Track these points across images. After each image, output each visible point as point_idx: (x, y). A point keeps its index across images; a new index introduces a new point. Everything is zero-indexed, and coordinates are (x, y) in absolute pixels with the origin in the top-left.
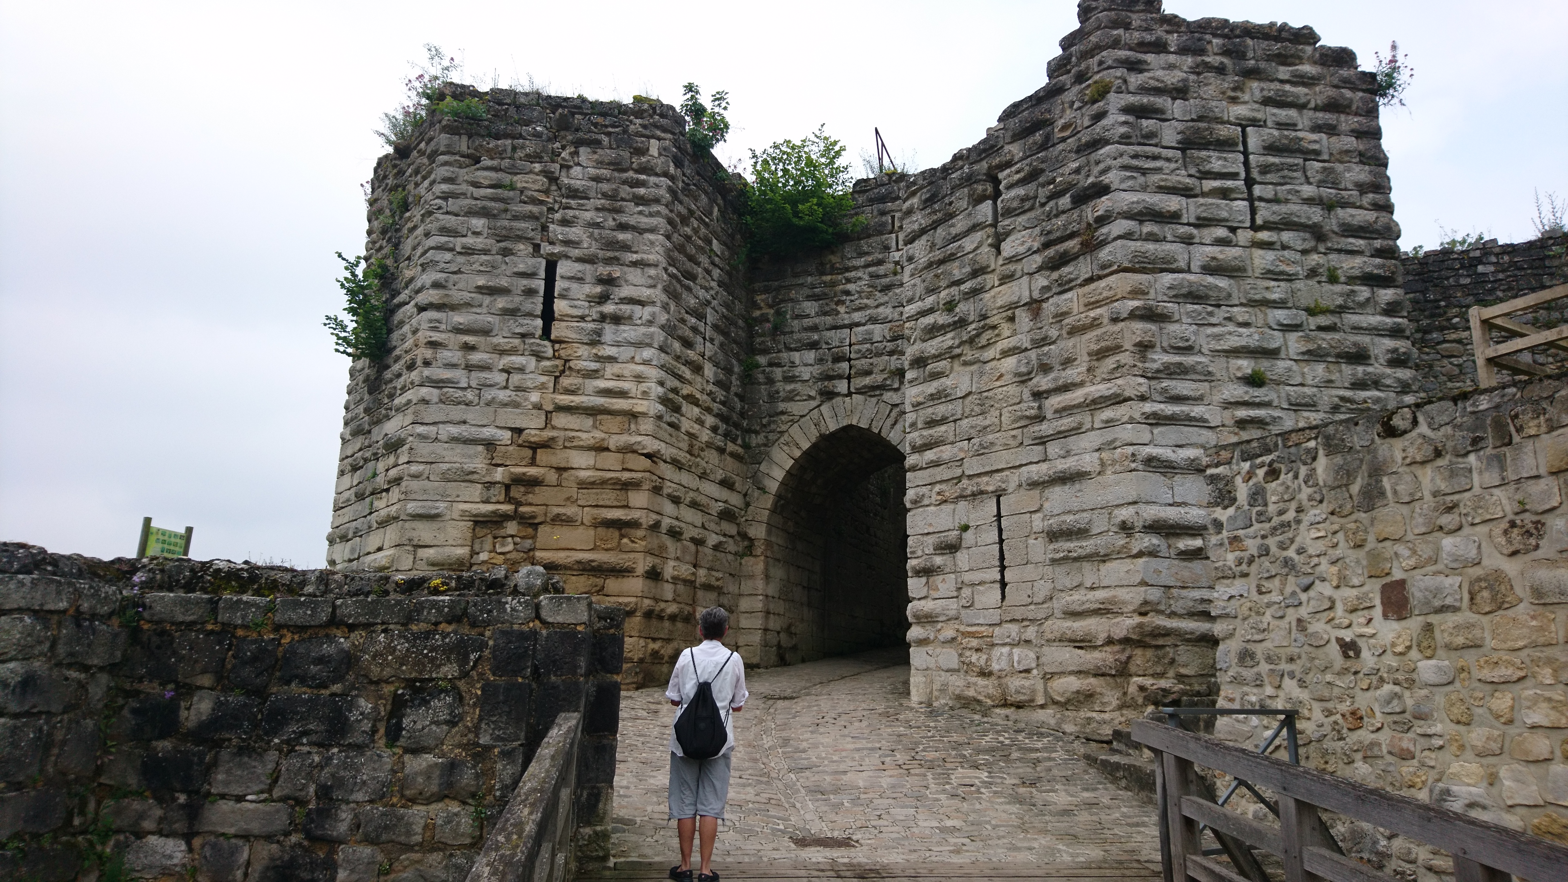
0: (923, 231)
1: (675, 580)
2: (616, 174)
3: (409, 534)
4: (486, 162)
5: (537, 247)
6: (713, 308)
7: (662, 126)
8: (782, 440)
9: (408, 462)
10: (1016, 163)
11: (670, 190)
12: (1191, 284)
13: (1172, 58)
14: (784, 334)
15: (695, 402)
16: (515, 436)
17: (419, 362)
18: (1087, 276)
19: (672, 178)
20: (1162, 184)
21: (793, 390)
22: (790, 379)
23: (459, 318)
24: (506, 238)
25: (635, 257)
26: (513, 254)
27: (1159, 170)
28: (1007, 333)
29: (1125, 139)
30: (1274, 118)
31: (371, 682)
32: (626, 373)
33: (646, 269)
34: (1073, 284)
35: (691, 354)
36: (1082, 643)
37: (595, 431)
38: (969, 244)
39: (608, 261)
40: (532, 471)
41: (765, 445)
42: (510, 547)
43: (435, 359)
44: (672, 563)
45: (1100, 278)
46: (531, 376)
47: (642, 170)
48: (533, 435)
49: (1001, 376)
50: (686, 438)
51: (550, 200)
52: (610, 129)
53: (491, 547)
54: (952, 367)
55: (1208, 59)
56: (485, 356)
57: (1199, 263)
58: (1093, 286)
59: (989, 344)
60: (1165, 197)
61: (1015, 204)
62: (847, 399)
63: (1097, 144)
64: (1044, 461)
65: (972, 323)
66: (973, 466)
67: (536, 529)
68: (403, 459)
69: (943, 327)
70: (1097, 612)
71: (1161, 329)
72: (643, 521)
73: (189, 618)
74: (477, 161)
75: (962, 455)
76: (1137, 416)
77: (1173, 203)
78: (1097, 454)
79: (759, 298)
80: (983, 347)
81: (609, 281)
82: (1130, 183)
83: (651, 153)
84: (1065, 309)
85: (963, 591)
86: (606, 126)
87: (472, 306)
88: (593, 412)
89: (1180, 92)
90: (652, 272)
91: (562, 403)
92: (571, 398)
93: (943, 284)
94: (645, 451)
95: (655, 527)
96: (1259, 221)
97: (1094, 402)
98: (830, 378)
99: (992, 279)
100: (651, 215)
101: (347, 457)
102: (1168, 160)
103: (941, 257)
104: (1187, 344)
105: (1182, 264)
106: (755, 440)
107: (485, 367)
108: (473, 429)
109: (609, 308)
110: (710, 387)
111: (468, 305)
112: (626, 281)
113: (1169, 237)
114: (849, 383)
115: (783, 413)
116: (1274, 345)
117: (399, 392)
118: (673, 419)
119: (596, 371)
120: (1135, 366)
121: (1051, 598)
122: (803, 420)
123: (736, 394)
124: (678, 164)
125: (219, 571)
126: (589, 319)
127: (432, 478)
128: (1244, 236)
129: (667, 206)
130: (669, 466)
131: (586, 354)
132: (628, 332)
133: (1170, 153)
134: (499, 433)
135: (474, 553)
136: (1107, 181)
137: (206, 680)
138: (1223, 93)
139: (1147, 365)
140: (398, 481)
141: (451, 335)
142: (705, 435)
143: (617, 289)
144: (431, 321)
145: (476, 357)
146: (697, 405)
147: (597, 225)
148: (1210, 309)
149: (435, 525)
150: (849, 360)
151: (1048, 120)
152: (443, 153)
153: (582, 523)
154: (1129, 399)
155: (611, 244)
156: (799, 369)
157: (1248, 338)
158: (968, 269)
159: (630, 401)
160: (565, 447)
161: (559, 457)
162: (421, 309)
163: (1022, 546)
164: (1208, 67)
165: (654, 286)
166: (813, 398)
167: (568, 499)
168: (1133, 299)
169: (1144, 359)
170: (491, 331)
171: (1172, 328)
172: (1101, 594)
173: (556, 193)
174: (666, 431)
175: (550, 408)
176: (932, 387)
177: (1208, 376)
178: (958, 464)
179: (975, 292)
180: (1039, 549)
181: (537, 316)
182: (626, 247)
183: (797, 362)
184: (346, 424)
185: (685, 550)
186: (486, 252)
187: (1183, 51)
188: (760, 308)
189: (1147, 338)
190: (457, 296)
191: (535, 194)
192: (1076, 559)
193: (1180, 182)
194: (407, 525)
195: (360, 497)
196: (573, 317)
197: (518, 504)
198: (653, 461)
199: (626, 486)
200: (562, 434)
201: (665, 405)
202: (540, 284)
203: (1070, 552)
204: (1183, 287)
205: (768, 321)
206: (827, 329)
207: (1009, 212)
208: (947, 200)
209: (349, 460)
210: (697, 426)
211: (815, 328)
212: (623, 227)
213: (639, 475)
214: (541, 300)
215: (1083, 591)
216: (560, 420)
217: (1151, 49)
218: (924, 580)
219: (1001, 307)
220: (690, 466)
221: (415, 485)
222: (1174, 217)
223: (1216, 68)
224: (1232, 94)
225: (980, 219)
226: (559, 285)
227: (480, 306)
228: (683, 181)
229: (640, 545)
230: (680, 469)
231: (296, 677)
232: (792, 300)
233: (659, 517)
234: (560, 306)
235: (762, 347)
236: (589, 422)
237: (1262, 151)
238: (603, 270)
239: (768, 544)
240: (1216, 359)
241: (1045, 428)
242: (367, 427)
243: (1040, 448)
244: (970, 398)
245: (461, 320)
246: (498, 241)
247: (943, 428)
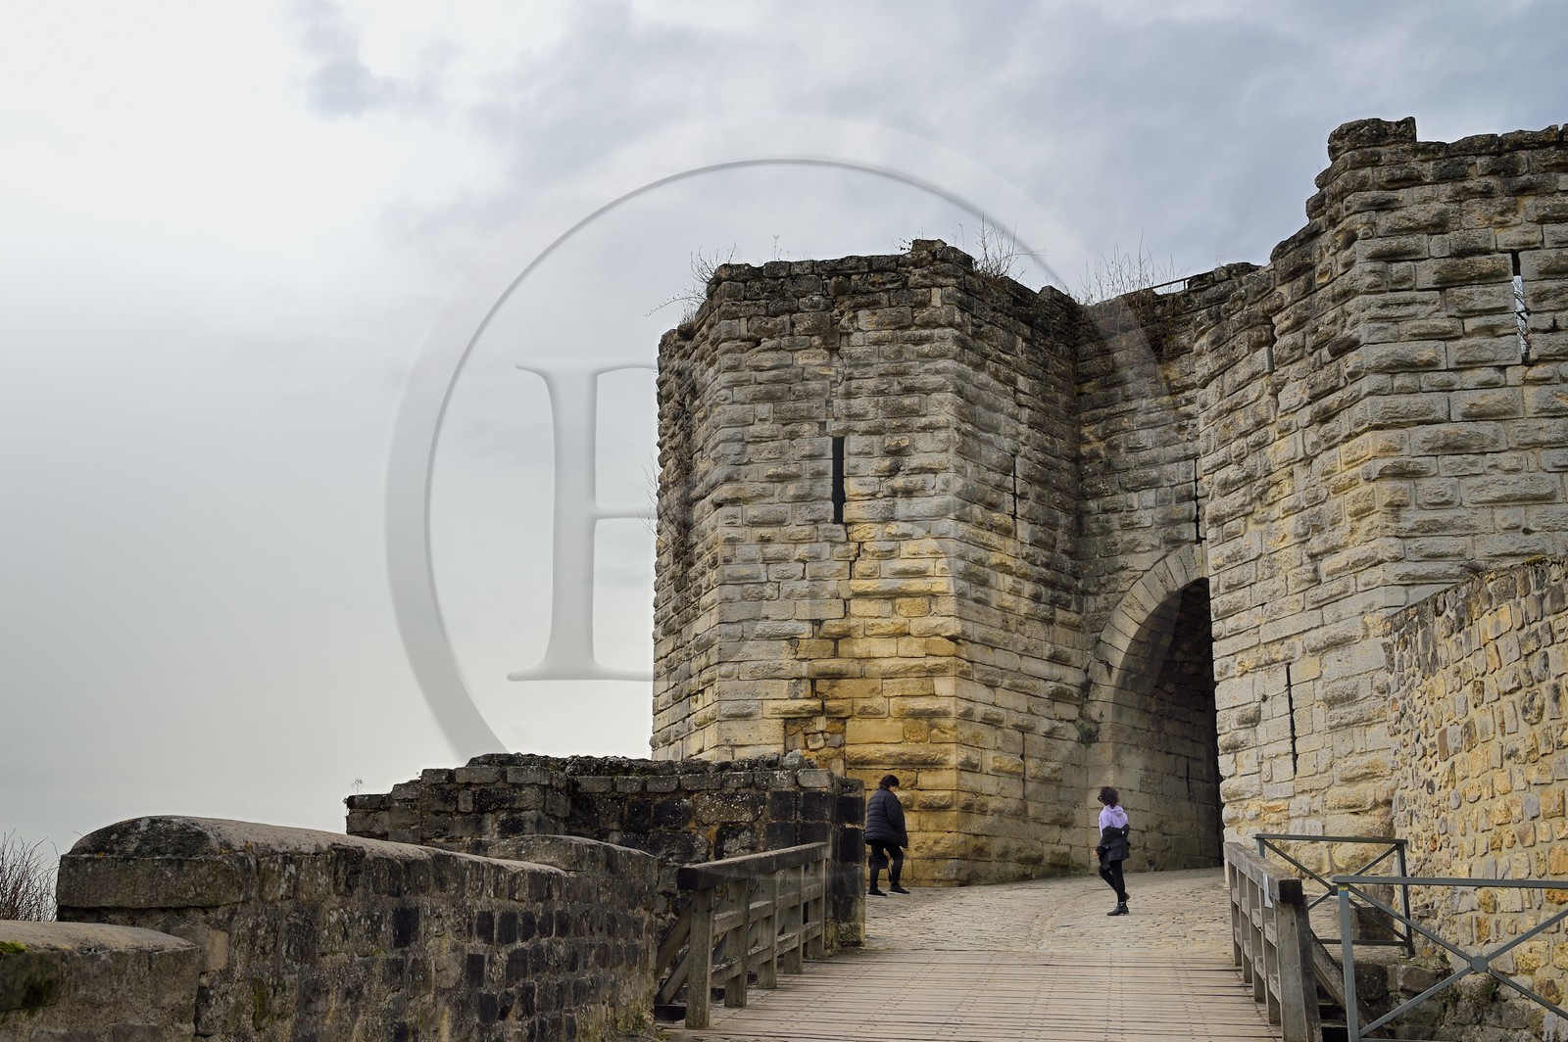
0: (1212, 377)
1: (998, 771)
2: (898, 333)
3: (725, 735)
4: (766, 343)
5: (823, 425)
6: (1025, 456)
7: (943, 272)
8: (1124, 602)
9: (719, 663)
10: (1287, 307)
11: (958, 341)
12: (1446, 436)
13: (1428, 191)
14: (1119, 471)
15: (1007, 570)
16: (816, 628)
17: (720, 561)
18: (1347, 433)
19: (959, 327)
20: (1415, 331)
21: (1134, 540)
22: (1129, 527)
23: (753, 511)
24: (792, 421)
25: (924, 421)
26: (799, 436)
27: (1413, 316)
28: (1288, 490)
29: (1373, 290)
30: (1552, 238)
31: (704, 825)
32: (924, 550)
33: (936, 433)
34: (1336, 440)
35: (997, 517)
36: (1355, 809)
37: (895, 616)
38: (1252, 391)
39: (897, 430)
40: (834, 664)
41: (1106, 609)
42: (821, 743)
43: (734, 555)
44: (991, 754)
45: (1357, 435)
46: (827, 563)
47: (926, 325)
48: (833, 627)
49: (1284, 537)
50: (998, 613)
51: (832, 373)
52: (889, 286)
53: (803, 745)
54: (1246, 526)
55: (1469, 184)
56: (782, 547)
57: (1460, 411)
58: (1351, 443)
59: (1274, 502)
60: (1420, 344)
61: (1286, 354)
62: (1197, 547)
63: (1346, 294)
64: (1323, 625)
65: (1259, 478)
66: (1267, 633)
67: (845, 724)
68: (714, 659)
69: (1234, 483)
70: (1365, 777)
71: (1416, 486)
72: (952, 709)
73: (601, 791)
74: (758, 343)
75: (1257, 622)
76: (1392, 579)
77: (1426, 351)
78: (1360, 618)
79: (1086, 431)
80: (1270, 504)
81: (898, 452)
82: (1381, 335)
83: (933, 304)
84: (1329, 468)
85: (1264, 765)
86: (884, 284)
87: (764, 496)
88: (891, 596)
89: (1439, 226)
90: (942, 435)
91: (858, 589)
92: (868, 582)
93: (1233, 435)
94: (948, 634)
95: (967, 715)
96: (1533, 356)
97: (1355, 564)
98: (1175, 522)
99: (1272, 431)
100: (938, 372)
101: (661, 658)
102: (1425, 303)
103: (1228, 405)
104: (1443, 499)
105: (1441, 414)
106: (1091, 604)
107: (782, 559)
108: (776, 624)
109: (899, 482)
110: (1028, 549)
111: (761, 496)
112: (915, 449)
113: (1425, 387)
114: (1198, 526)
115: (1123, 568)
116: (1544, 490)
117: (704, 591)
118: (979, 594)
119: (892, 551)
120: (1387, 527)
121: (1331, 766)
122: (1146, 575)
123: (1064, 552)
124: (963, 307)
125: (611, 763)
126: (880, 495)
127: (741, 678)
128: (1514, 375)
129: (955, 359)
130: (979, 647)
131: (880, 533)
132: (920, 505)
133: (1426, 296)
134: (800, 624)
135: (787, 751)
136: (1355, 336)
137: (615, 826)
138: (1490, 219)
139: (1401, 524)
140: (710, 682)
141: (748, 529)
142: (1024, 606)
143: (906, 459)
144: (727, 517)
145: (772, 550)
146: (1011, 574)
147: (881, 393)
148: (1472, 458)
149: (749, 724)
150: (1196, 498)
151: (1309, 264)
152: (725, 341)
153: (889, 715)
154: (1381, 562)
155: (899, 412)
156: (1138, 514)
157: (1518, 485)
158: (1251, 421)
159: (929, 580)
160: (866, 636)
161: (860, 647)
162: (718, 505)
163: (1307, 715)
164: (1470, 193)
165: (946, 450)
166: (1159, 548)
167: (873, 690)
168: (1385, 457)
169: (1397, 518)
170: (785, 520)
171: (1426, 484)
172: (1367, 759)
173: (837, 364)
174: (971, 608)
175: (848, 595)
176: (1228, 548)
177: (1470, 530)
178: (1255, 631)
179: (1260, 445)
180: (1321, 717)
181: (828, 499)
182: (914, 412)
183: (1136, 506)
184: (657, 623)
185: (1006, 739)
186: (773, 438)
187: (1441, 179)
188: (1089, 442)
189: (1398, 498)
190: (748, 489)
191: (817, 369)
192: (1347, 725)
193: (1435, 326)
194: (724, 725)
195: (677, 699)
196: (863, 496)
197: (825, 698)
198: (957, 643)
199: (932, 672)
200: (861, 622)
201: (969, 580)
202: (827, 464)
203: (1342, 718)
204: (1438, 440)
205: (1098, 456)
206: (1169, 463)
207: (1282, 361)
208: (1230, 345)
209: (664, 661)
210: (1011, 598)
211: (1153, 463)
212: (909, 390)
213: (943, 661)
214: (831, 481)
215: (1355, 757)
216: (857, 607)
217: (1403, 184)
218: (1232, 756)
219: (1281, 463)
220: (1006, 645)
221: (727, 685)
222: (1430, 366)
223: (1481, 192)
224: (1499, 219)
225: (1257, 367)
226: (849, 462)
227: (772, 495)
228: (973, 324)
229: (950, 736)
230: (993, 648)
231: (663, 822)
232: (1125, 430)
233: (971, 705)
234: (851, 486)
235: (1094, 490)
236: (888, 606)
237: (1537, 277)
238: (891, 441)
239: (1117, 729)
240: (1479, 511)
241: (1321, 592)
242: (677, 627)
243: (1318, 612)
244: (1261, 560)
245: (755, 513)
246: (784, 425)
247: (1240, 593)
